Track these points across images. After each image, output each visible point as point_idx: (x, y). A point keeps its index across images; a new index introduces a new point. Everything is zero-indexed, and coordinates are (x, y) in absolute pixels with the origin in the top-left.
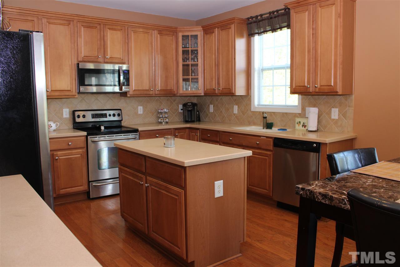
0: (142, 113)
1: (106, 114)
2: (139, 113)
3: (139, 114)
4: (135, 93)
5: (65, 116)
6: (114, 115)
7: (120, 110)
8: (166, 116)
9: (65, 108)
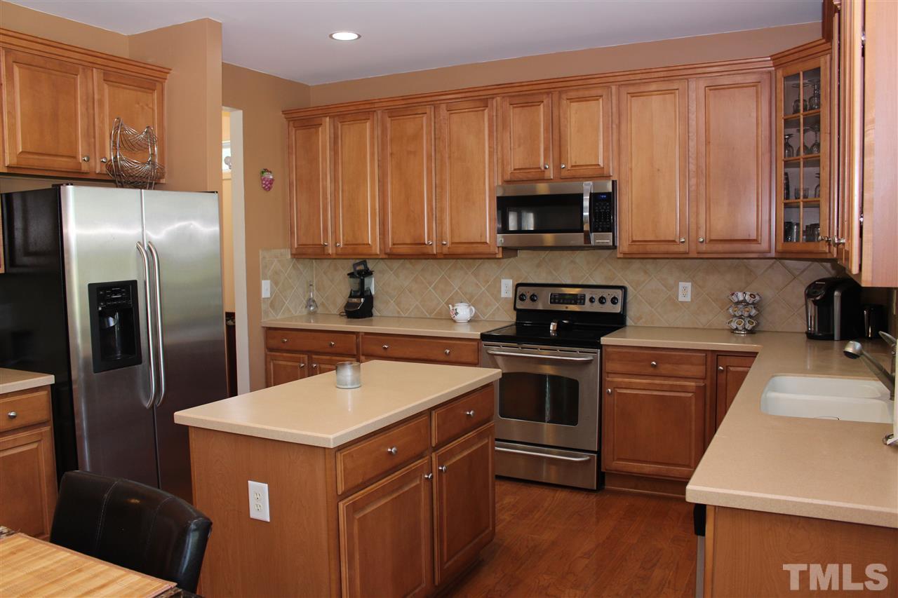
0: (688, 299)
1: (585, 295)
2: (681, 298)
3: (682, 302)
4: (635, 249)
5: (503, 295)
6: (602, 300)
7: (623, 288)
8: (752, 314)
9: (505, 278)
